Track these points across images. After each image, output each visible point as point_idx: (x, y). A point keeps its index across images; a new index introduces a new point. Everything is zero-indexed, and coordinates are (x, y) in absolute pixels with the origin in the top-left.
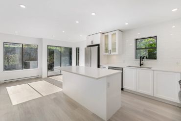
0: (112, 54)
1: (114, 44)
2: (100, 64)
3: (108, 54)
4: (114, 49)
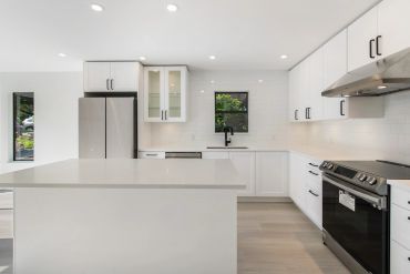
0: (170, 119)
1: (175, 97)
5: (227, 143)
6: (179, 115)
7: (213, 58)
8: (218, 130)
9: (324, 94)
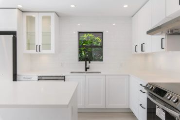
2: (18, 72)
3: (34, 52)
4: (47, 45)
5: (87, 69)
6: (50, 49)
7: (73, 6)
8: (81, 59)
9: (148, 33)
